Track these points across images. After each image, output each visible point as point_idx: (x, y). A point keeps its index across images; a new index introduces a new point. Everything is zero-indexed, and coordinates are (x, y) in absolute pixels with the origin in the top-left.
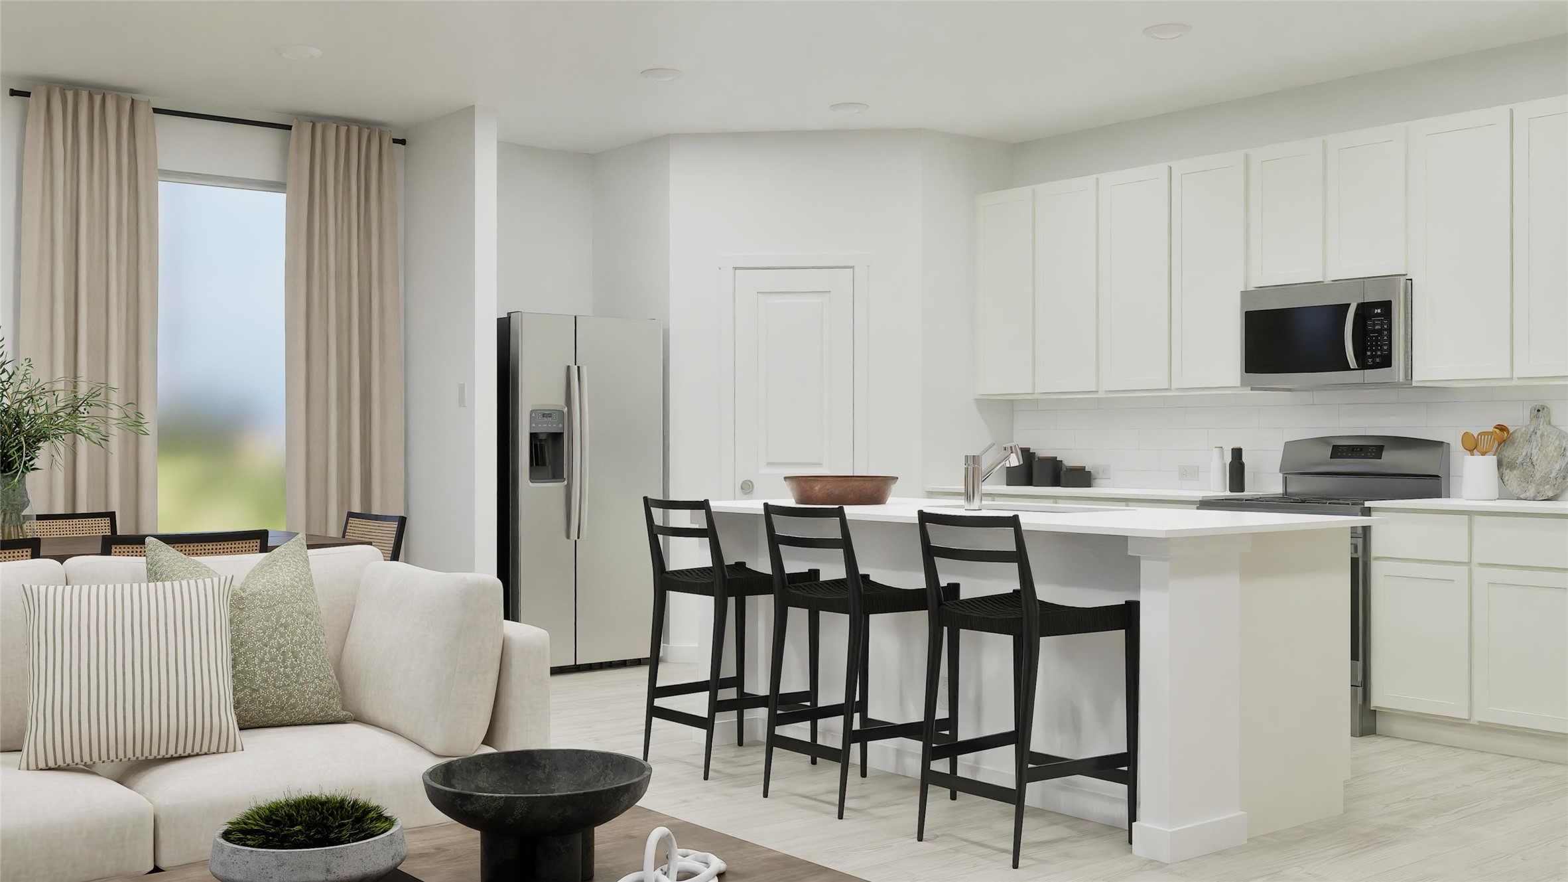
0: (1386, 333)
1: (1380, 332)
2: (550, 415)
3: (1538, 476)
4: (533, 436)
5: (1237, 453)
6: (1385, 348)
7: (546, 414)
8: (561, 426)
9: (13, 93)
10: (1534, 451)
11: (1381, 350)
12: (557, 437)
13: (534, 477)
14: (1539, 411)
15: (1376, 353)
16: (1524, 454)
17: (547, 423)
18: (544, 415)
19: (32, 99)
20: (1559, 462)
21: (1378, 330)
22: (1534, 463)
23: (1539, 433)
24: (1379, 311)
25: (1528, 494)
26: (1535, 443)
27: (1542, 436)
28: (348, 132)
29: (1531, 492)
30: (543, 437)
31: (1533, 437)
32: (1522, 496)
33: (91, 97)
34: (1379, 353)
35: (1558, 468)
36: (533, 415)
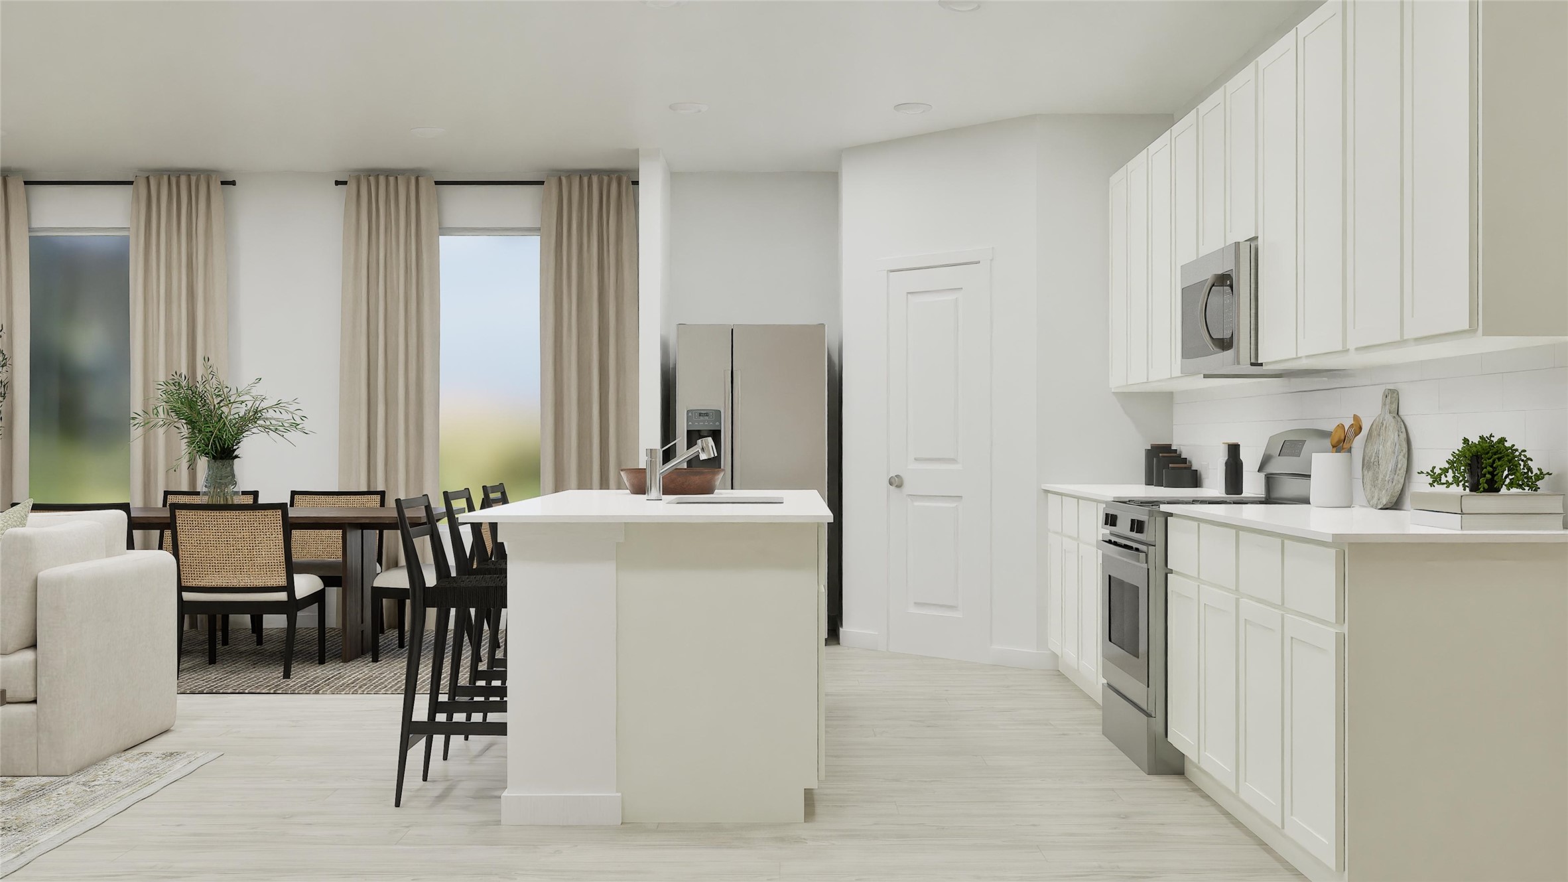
2: (707, 415)
3: (1380, 478)
4: (690, 433)
5: (1234, 450)
7: (703, 414)
8: (717, 423)
9: (337, 183)
10: (1380, 447)
14: (1386, 396)
16: (1375, 451)
17: (704, 421)
18: (700, 415)
19: (347, 187)
20: (1392, 461)
22: (1380, 462)
23: (1385, 424)
25: (1374, 500)
26: (1381, 438)
27: (1386, 428)
28: (590, 179)
29: (1376, 498)
31: (1381, 430)
33: (387, 177)
35: (1391, 469)
36: (690, 414)
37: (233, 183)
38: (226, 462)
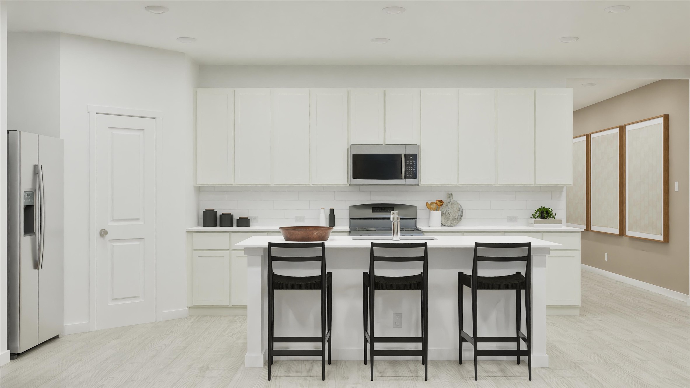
0: (414, 166)
1: (412, 165)
2: (30, 195)
3: (451, 218)
5: (332, 211)
6: (414, 171)
10: (449, 209)
11: (413, 172)
14: (450, 195)
15: (411, 172)
16: (446, 210)
17: (29, 199)
18: (28, 195)
20: (458, 213)
21: (411, 164)
22: (450, 213)
23: (451, 203)
24: (411, 157)
25: (448, 224)
26: (449, 207)
27: (452, 204)
29: (449, 223)
31: (449, 204)
32: (446, 225)
34: (411, 173)
35: (458, 215)
36: (25, 195)
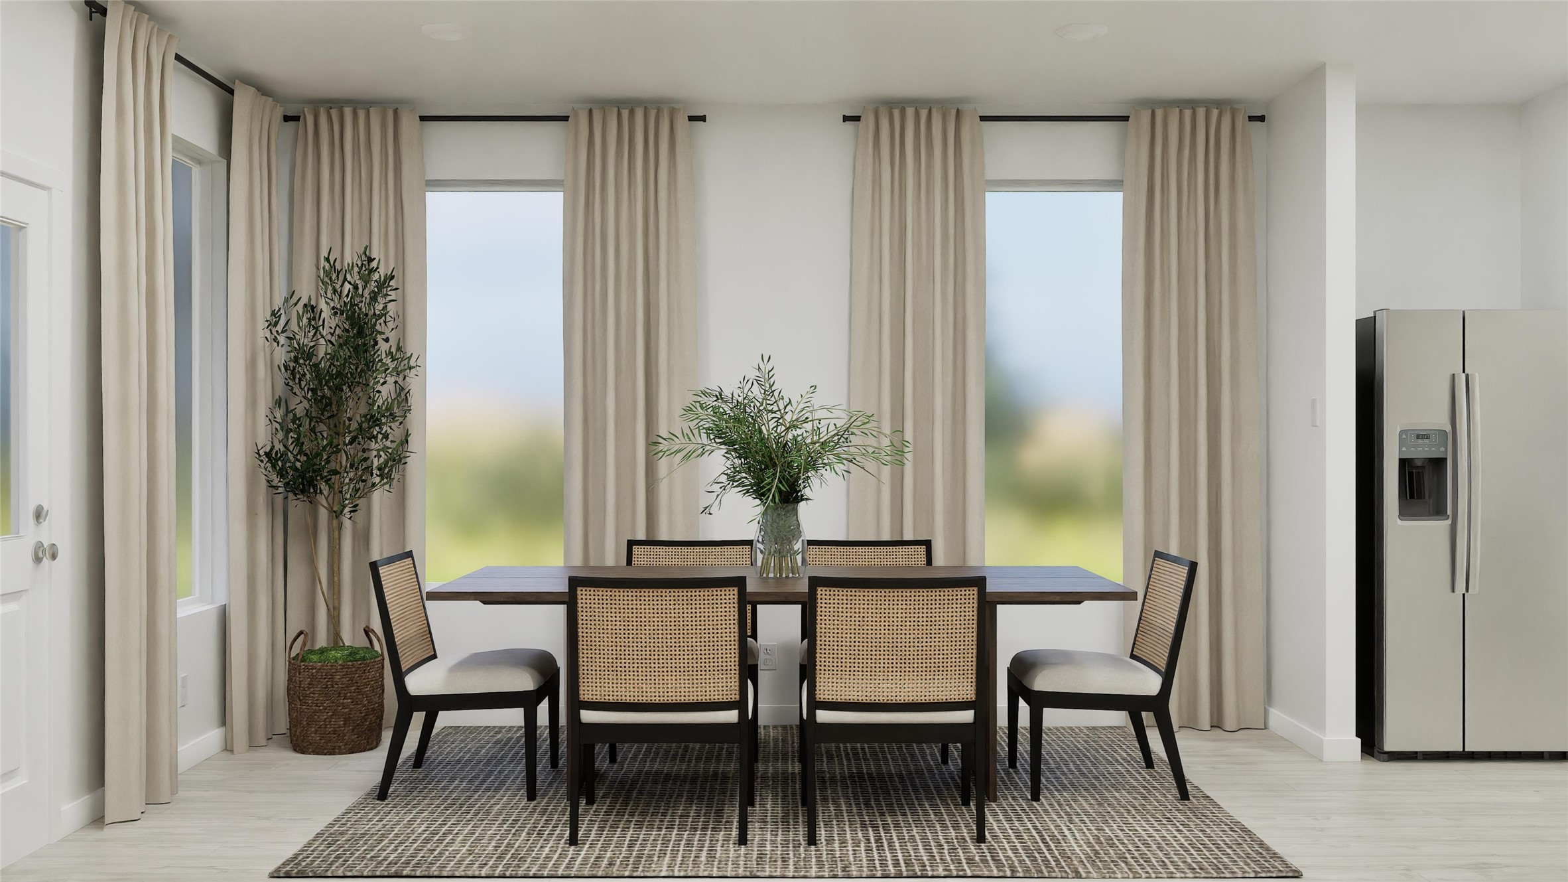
2: (1427, 437)
4: (1404, 463)
7: (1422, 436)
8: (1442, 449)
9: (846, 119)
12: (1438, 464)
13: (1404, 513)
17: (1424, 446)
18: (1418, 437)
19: (861, 124)
30: (1419, 463)
33: (917, 113)
36: (1404, 436)
37: (703, 119)
38: (790, 507)
